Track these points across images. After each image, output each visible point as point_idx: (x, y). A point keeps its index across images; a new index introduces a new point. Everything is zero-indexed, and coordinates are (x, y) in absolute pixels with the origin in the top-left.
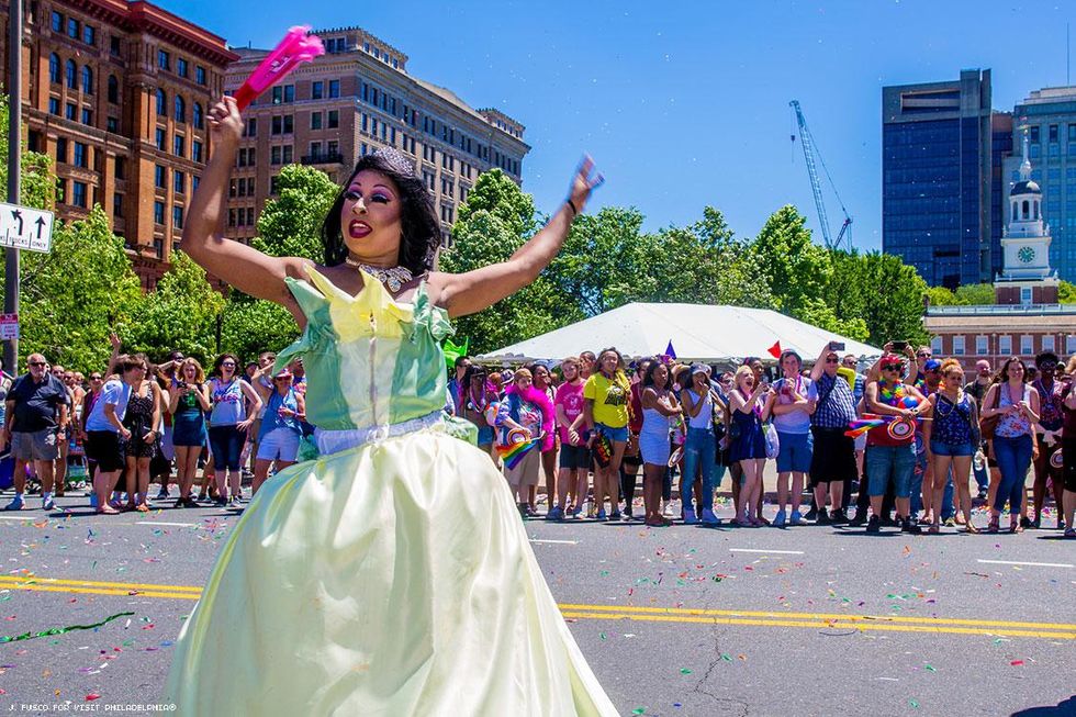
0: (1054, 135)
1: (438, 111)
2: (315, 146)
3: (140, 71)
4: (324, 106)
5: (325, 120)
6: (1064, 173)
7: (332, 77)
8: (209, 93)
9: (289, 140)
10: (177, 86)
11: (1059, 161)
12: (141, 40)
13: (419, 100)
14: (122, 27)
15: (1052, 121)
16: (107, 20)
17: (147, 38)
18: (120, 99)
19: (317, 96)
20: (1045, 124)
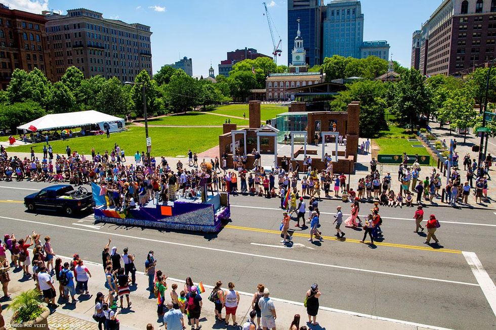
0: (338, 13)
1: (116, 27)
2: (76, 42)
3: (17, 29)
4: (77, 31)
5: (78, 35)
6: (346, 25)
7: (78, 23)
8: (41, 32)
9: (70, 41)
10: (30, 31)
11: (339, 21)
12: (16, 21)
13: (108, 25)
14: (10, 18)
15: (337, 9)
16: (5, 17)
17: (18, 20)
18: (13, 37)
19: (75, 28)
20: (336, 10)
